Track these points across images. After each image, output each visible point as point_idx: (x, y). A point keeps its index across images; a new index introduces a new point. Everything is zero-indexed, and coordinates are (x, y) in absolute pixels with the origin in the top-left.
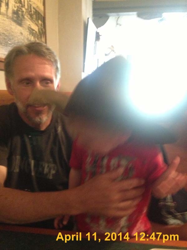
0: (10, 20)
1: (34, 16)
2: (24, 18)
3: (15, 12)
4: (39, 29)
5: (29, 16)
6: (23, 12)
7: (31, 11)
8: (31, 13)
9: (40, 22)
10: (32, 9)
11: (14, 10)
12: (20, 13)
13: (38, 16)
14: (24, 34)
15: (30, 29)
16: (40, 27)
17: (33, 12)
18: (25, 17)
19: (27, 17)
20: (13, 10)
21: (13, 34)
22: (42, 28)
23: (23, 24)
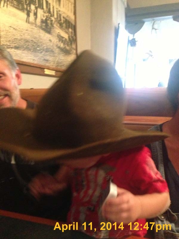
0: (39, 29)
1: (64, 25)
2: (53, 26)
3: (44, 21)
4: (69, 37)
5: (58, 25)
6: (52, 21)
7: (60, 20)
8: (60, 22)
9: (70, 30)
10: (62, 19)
11: (43, 19)
12: (49, 22)
13: (68, 25)
14: (53, 41)
15: (60, 37)
16: (70, 35)
17: (62, 21)
18: (55, 25)
19: (57, 25)
20: (41, 19)
21: (41, 41)
22: (73, 35)
23: (52, 32)
